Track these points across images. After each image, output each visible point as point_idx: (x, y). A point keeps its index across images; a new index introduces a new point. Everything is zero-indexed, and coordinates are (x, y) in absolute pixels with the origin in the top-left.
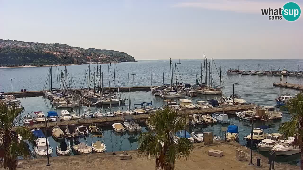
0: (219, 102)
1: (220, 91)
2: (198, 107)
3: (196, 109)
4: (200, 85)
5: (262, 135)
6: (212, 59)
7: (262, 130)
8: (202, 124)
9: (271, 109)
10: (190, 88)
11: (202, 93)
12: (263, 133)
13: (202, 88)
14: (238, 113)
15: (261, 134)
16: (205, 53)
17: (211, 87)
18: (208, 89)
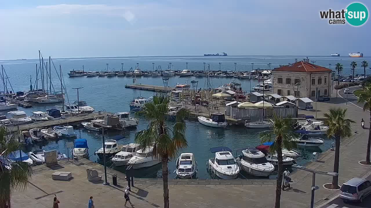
0: (60, 111)
1: (62, 98)
2: (34, 120)
3: (33, 122)
4: (36, 92)
5: (116, 148)
6: (50, 58)
7: (115, 141)
8: (40, 141)
9: (125, 116)
10: (23, 96)
11: (39, 101)
12: (117, 145)
13: (38, 95)
14: (85, 124)
15: (115, 146)
16: (40, 51)
17: (50, 93)
18: (46, 96)
